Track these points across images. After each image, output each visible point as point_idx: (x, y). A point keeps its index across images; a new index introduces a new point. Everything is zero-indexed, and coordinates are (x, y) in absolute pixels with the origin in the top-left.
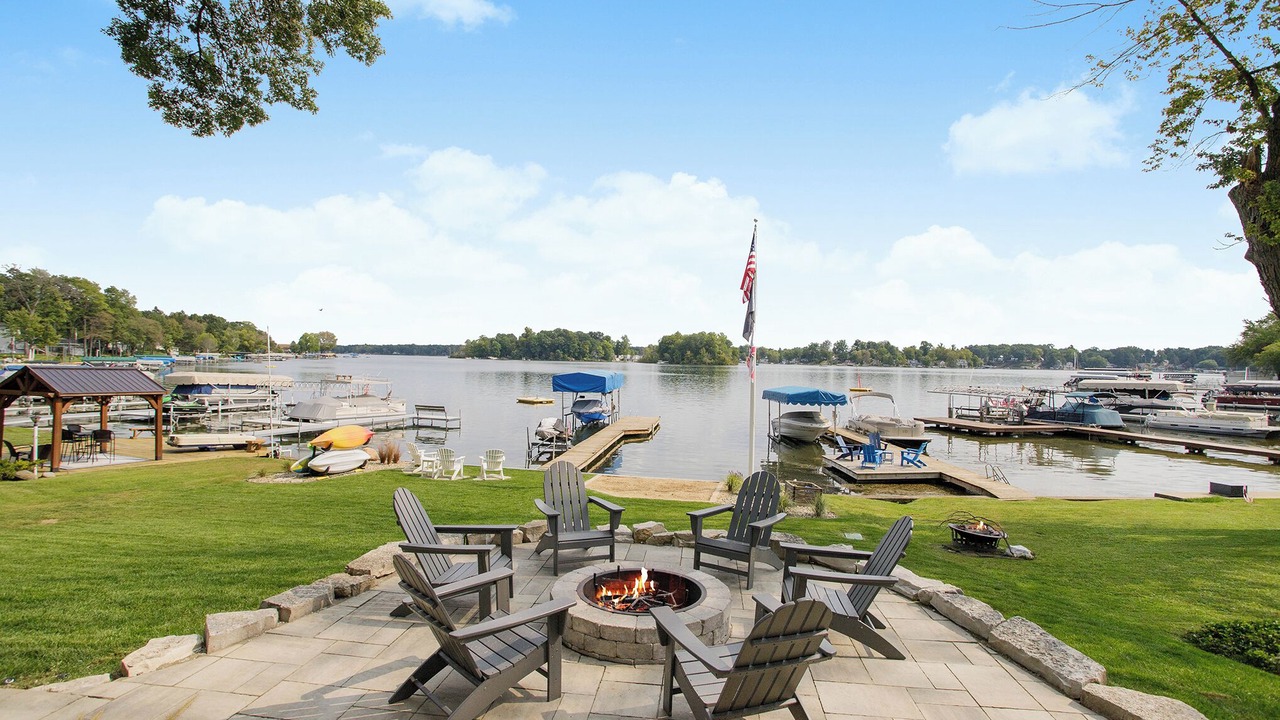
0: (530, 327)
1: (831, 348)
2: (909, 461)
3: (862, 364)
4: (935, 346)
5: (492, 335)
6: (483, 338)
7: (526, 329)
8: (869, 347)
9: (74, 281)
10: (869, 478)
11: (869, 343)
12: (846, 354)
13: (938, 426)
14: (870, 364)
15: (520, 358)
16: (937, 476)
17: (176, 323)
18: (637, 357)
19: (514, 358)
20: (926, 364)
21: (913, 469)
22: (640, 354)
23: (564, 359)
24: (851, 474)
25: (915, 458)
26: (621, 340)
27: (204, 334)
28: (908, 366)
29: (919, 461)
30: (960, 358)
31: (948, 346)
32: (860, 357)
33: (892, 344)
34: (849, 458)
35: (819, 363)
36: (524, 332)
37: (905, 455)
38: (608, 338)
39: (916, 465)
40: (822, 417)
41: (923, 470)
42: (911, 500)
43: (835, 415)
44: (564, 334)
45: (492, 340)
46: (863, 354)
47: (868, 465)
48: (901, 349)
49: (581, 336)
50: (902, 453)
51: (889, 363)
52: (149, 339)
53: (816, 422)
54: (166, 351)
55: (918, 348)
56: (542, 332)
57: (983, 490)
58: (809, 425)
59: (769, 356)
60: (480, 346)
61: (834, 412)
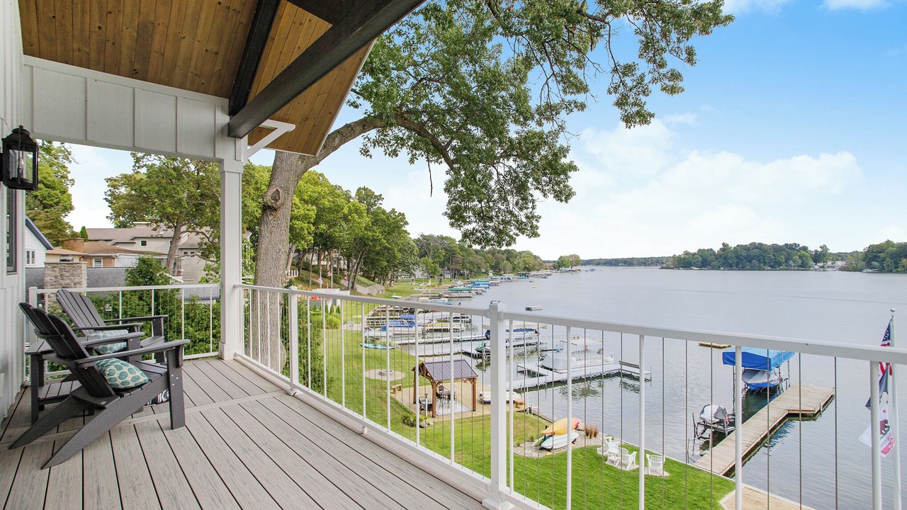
0: (726, 242)
5: (694, 250)
6: (687, 253)
7: (724, 244)
9: (446, 238)
15: (718, 268)
17: (491, 256)
18: (840, 263)
19: (714, 268)
22: (842, 260)
23: (760, 269)
26: (819, 250)
27: (505, 262)
36: (721, 246)
38: (805, 249)
44: (760, 247)
45: (694, 254)
49: (776, 248)
52: (478, 267)
54: (486, 273)
56: (738, 246)
60: (684, 259)
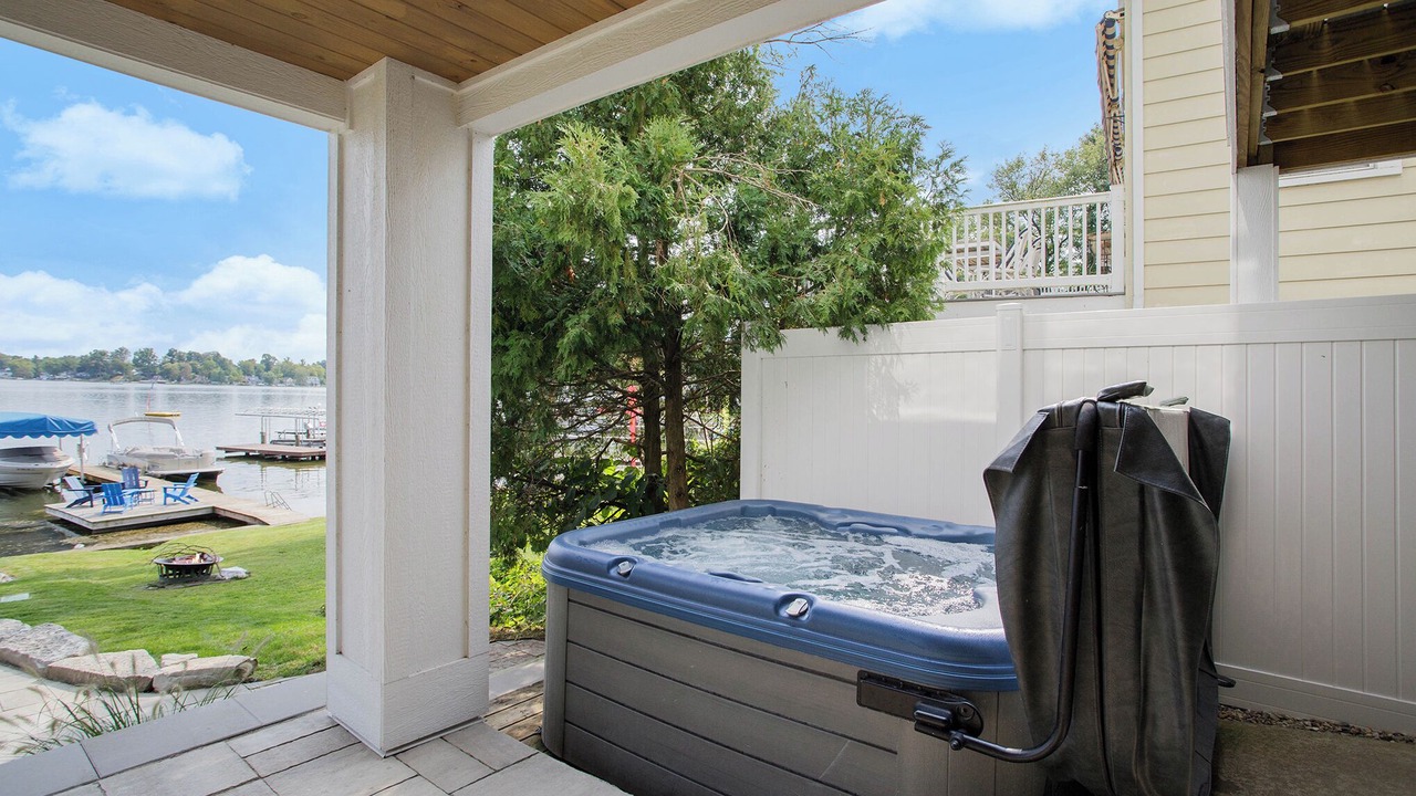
1: (130, 359)
2: (176, 498)
3: (179, 380)
4: (281, 360)
8: (189, 359)
10: (111, 525)
11: (190, 354)
12: (154, 367)
13: (247, 454)
14: (191, 380)
16: (209, 512)
20: (269, 382)
21: (181, 507)
24: (84, 524)
25: (182, 494)
28: (245, 383)
29: (189, 497)
30: (311, 375)
31: (296, 362)
32: (177, 372)
33: (223, 356)
34: (88, 503)
35: (110, 377)
37: (169, 491)
39: (183, 501)
40: (58, 454)
41: (194, 505)
42: (160, 543)
43: (81, 449)
46: (181, 368)
47: (114, 509)
48: (235, 363)
50: (165, 489)
51: (219, 380)
53: (46, 461)
55: (258, 362)
57: (255, 519)
58: (32, 465)
59: (13, 368)
61: (80, 446)
